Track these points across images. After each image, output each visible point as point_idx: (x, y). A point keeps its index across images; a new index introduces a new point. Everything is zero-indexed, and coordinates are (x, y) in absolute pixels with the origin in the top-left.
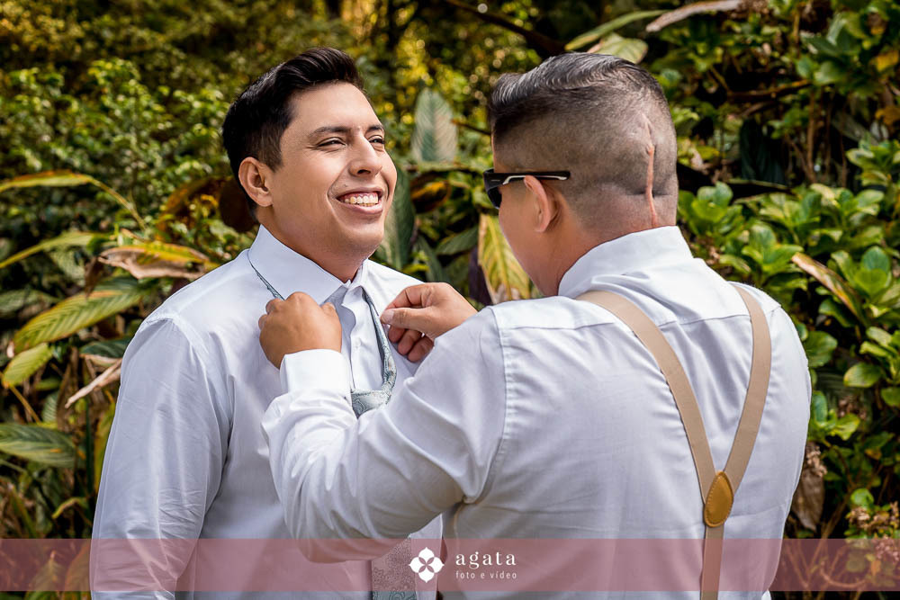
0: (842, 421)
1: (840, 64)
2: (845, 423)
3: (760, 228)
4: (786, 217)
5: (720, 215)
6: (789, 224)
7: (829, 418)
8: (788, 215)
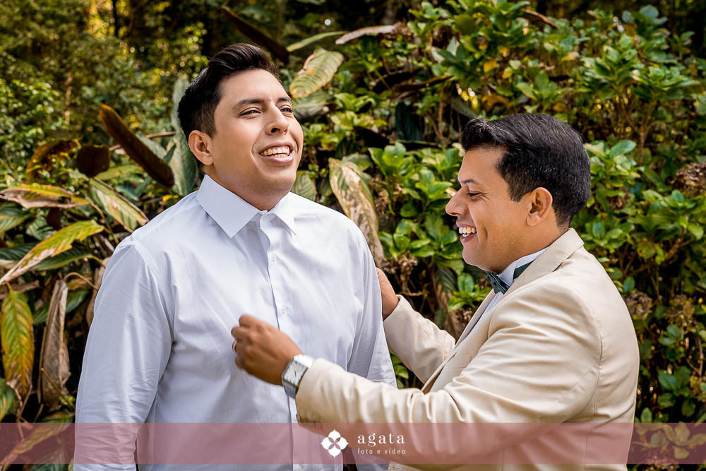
0: (482, 292)
1: (460, 67)
2: (484, 293)
3: (425, 171)
4: (437, 165)
5: (400, 164)
6: (440, 169)
7: (474, 290)
8: (439, 162)
